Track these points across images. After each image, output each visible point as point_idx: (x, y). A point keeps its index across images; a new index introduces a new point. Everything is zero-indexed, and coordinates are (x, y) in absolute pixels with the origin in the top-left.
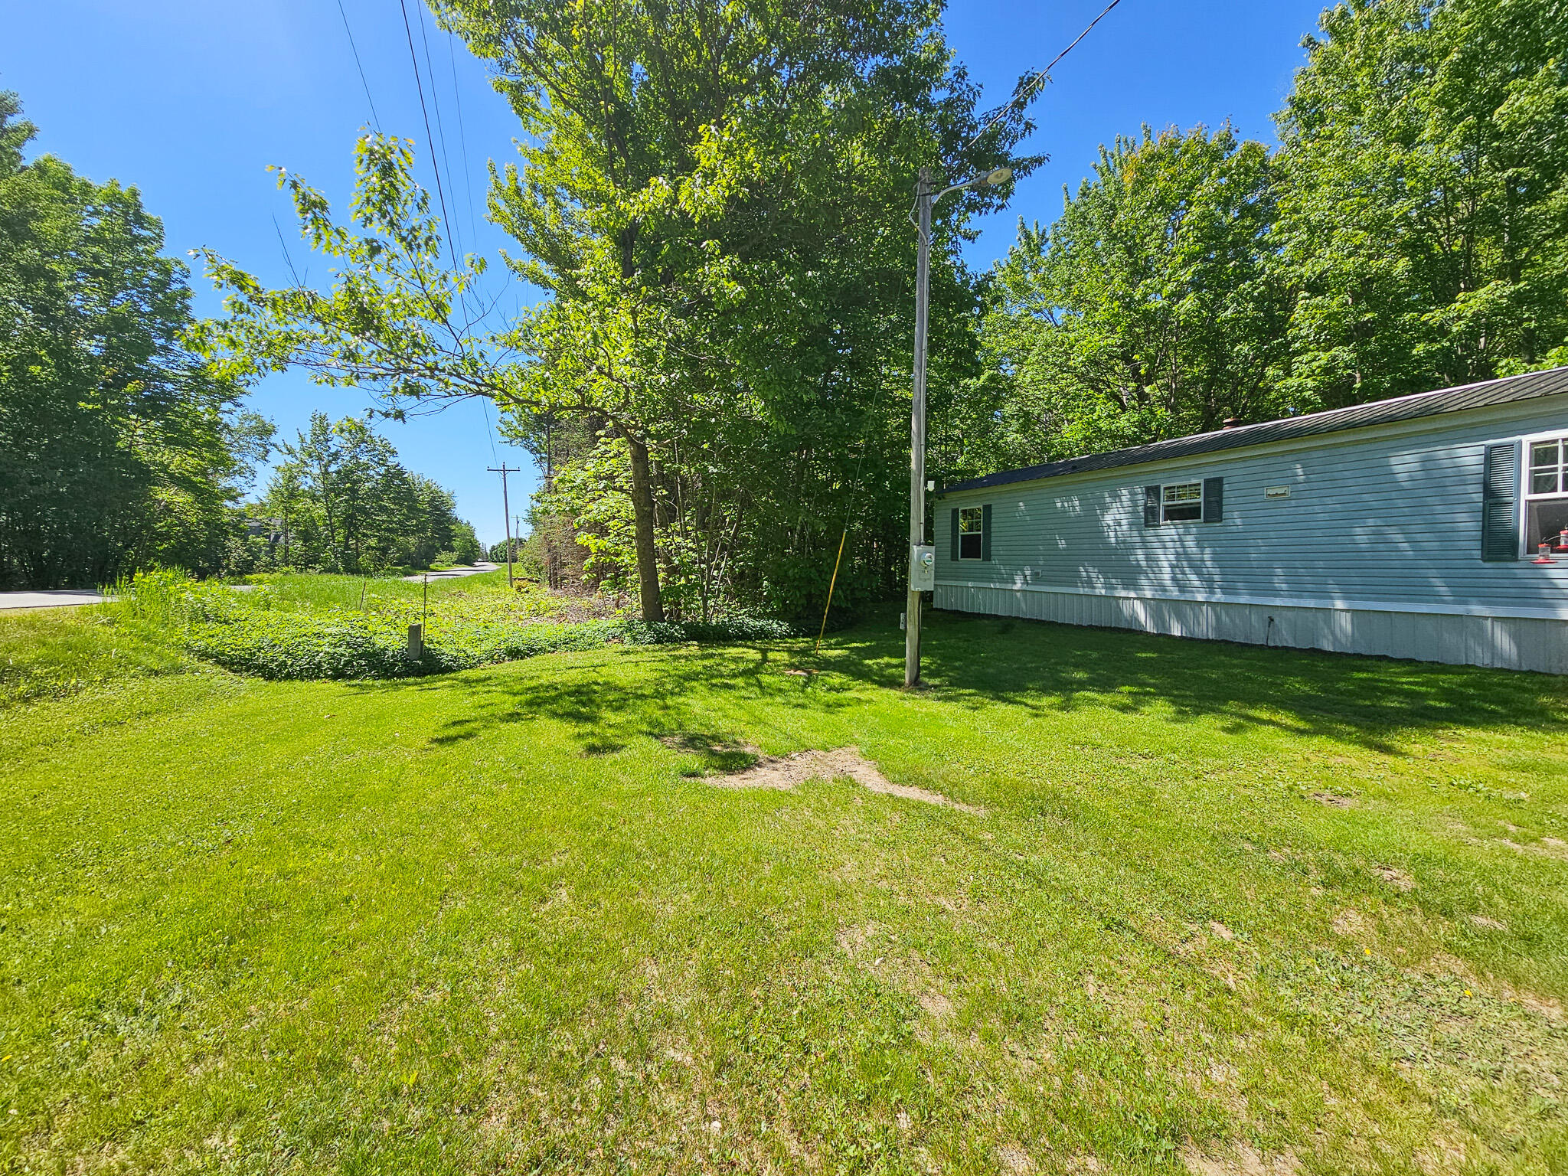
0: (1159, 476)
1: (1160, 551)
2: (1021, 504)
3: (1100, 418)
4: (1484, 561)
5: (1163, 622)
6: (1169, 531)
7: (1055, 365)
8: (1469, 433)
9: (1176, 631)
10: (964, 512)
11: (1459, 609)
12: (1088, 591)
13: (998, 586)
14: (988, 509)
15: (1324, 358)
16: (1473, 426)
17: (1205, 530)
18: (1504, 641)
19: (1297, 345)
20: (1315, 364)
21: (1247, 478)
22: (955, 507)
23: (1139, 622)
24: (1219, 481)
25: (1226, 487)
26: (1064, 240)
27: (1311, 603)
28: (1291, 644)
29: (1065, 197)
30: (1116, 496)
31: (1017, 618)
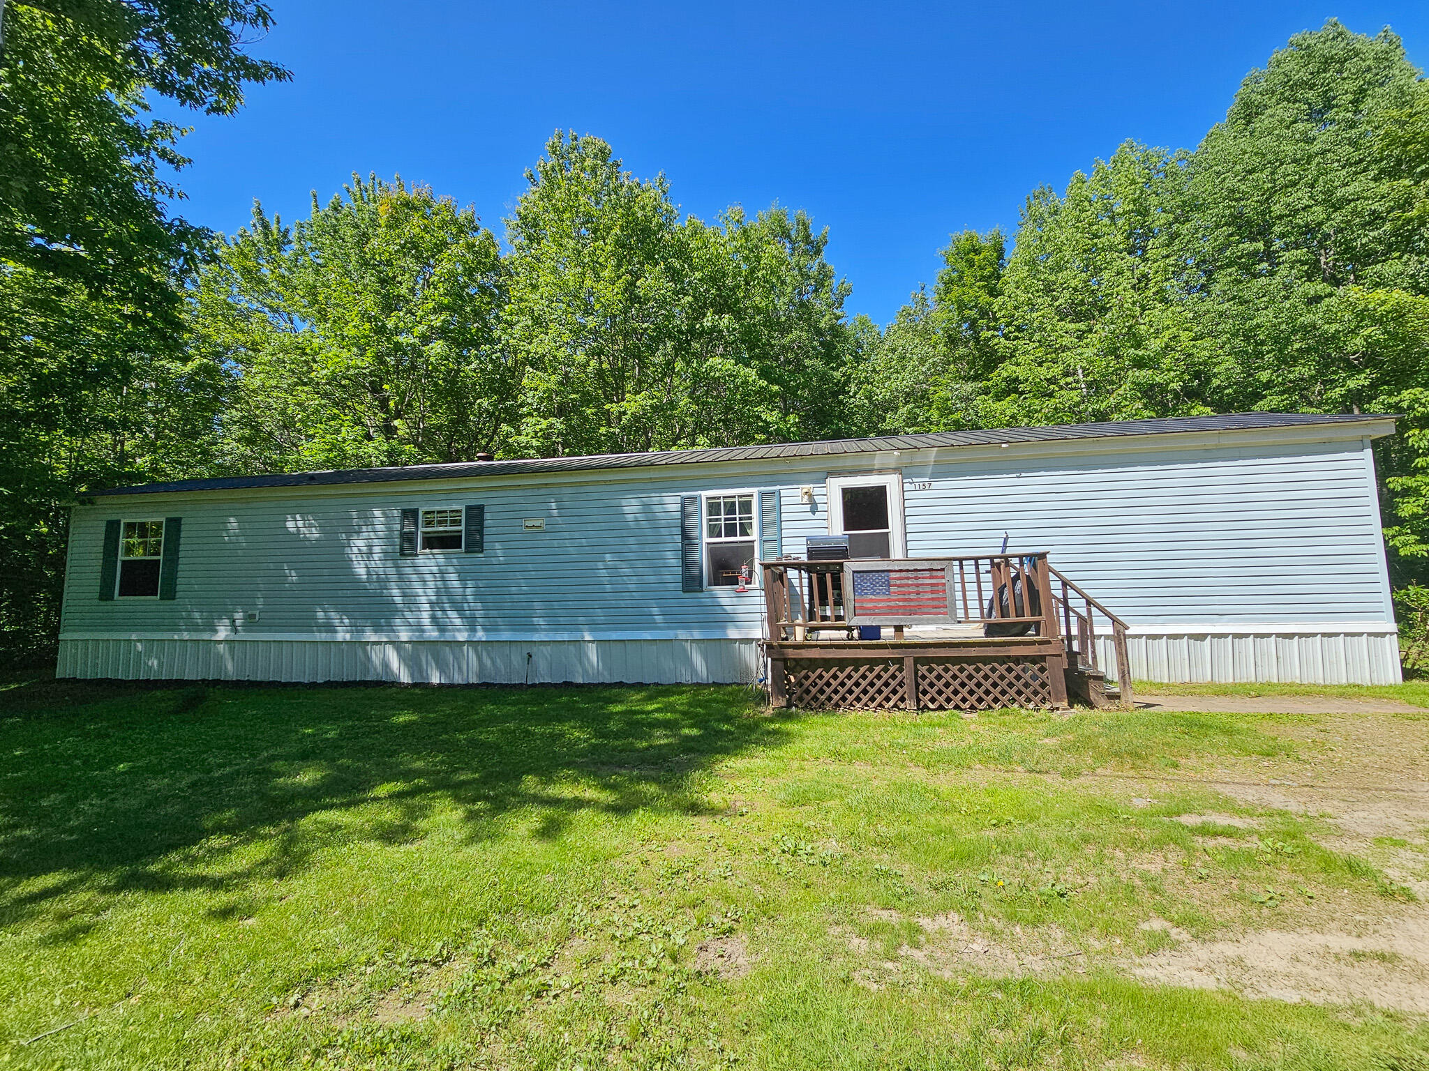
0: (418, 498)
1: (416, 585)
2: (232, 520)
3: (344, 441)
4: (684, 592)
5: (420, 671)
6: (429, 562)
7: (294, 373)
8: (672, 485)
9: (435, 679)
10: (130, 526)
11: (670, 634)
12: (323, 636)
13: (186, 636)
14: (174, 525)
15: (544, 424)
16: (673, 479)
17: (463, 561)
18: (698, 661)
19: (525, 409)
20: (538, 428)
21: (508, 508)
22: (114, 518)
23: (392, 672)
24: (481, 509)
25: (487, 516)
26: (310, 244)
27: (565, 636)
28: (548, 680)
29: (313, 203)
30: (368, 520)
31: (216, 682)
